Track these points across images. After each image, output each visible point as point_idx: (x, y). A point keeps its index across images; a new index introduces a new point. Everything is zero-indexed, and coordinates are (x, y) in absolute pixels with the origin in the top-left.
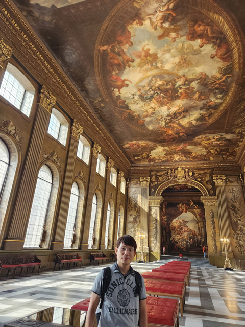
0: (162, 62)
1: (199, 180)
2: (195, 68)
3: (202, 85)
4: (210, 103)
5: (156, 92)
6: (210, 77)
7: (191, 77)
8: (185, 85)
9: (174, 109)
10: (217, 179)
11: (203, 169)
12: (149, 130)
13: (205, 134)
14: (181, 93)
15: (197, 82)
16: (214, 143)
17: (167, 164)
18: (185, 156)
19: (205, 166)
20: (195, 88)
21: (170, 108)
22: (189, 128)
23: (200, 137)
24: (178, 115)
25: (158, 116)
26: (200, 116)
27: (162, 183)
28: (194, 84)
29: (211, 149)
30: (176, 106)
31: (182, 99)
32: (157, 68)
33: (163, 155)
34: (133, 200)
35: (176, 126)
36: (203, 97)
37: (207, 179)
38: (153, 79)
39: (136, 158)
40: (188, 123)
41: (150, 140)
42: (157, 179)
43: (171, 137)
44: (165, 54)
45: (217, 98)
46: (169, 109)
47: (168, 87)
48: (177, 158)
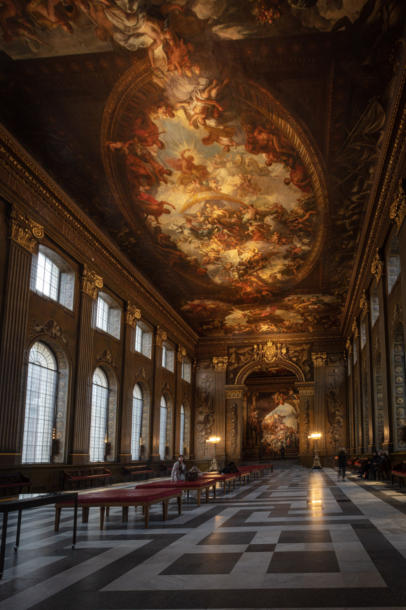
0: (216, 182)
1: (295, 359)
2: (266, 196)
3: (280, 222)
4: (296, 250)
5: (215, 226)
6: (289, 212)
7: (262, 209)
8: (255, 219)
9: (247, 255)
10: (316, 359)
11: (300, 345)
12: (216, 285)
13: (296, 293)
14: (252, 231)
15: (272, 217)
16: (310, 307)
17: (251, 336)
18: (276, 326)
19: (303, 340)
20: (271, 226)
21: (242, 253)
22: (273, 285)
23: (290, 298)
24: (254, 264)
25: (226, 263)
26: (285, 267)
27: (245, 364)
28: (268, 220)
29: (308, 316)
30: (250, 250)
31: (256, 240)
32: (209, 189)
33: (245, 324)
34: (204, 390)
35: (255, 280)
36: (284, 240)
37: (304, 359)
38: (208, 205)
39: (205, 327)
40: (270, 276)
41: (222, 300)
42: (238, 360)
43: (251, 296)
44: (218, 168)
45: (303, 244)
46: (240, 254)
47: (233, 220)
48: (264, 328)
